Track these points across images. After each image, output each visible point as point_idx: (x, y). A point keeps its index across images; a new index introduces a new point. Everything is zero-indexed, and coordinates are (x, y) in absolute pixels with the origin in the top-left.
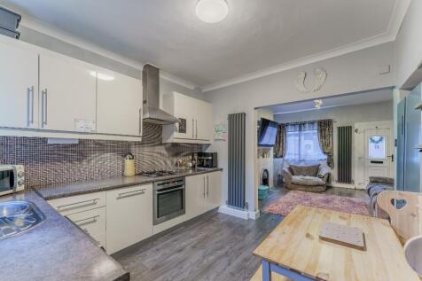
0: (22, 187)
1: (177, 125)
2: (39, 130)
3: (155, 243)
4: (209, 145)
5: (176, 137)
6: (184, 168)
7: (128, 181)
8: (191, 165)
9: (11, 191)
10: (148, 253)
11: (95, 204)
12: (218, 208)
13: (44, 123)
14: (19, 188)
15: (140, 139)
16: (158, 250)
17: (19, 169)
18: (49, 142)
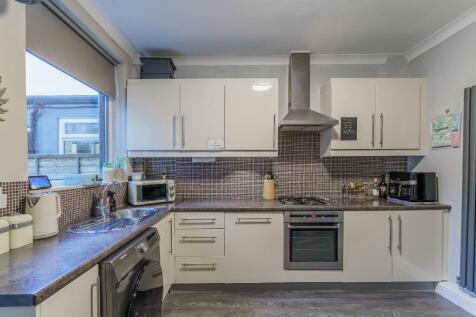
0: (173, 199)
1: (337, 128)
2: (180, 151)
3: (287, 293)
4: (422, 157)
5: (336, 147)
6: (360, 197)
7: (266, 205)
8: (376, 192)
9: (164, 201)
10: (270, 302)
11: (213, 223)
12: (434, 284)
13: (183, 144)
14: (170, 199)
15: (276, 154)
16: (283, 305)
17: (171, 183)
18: (194, 161)
